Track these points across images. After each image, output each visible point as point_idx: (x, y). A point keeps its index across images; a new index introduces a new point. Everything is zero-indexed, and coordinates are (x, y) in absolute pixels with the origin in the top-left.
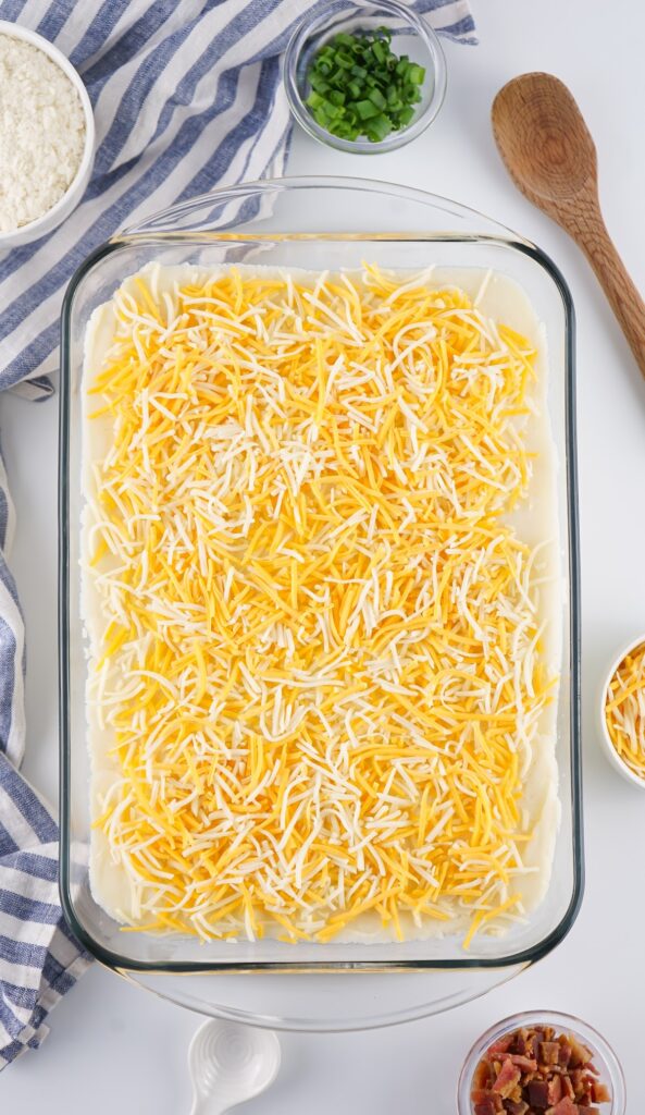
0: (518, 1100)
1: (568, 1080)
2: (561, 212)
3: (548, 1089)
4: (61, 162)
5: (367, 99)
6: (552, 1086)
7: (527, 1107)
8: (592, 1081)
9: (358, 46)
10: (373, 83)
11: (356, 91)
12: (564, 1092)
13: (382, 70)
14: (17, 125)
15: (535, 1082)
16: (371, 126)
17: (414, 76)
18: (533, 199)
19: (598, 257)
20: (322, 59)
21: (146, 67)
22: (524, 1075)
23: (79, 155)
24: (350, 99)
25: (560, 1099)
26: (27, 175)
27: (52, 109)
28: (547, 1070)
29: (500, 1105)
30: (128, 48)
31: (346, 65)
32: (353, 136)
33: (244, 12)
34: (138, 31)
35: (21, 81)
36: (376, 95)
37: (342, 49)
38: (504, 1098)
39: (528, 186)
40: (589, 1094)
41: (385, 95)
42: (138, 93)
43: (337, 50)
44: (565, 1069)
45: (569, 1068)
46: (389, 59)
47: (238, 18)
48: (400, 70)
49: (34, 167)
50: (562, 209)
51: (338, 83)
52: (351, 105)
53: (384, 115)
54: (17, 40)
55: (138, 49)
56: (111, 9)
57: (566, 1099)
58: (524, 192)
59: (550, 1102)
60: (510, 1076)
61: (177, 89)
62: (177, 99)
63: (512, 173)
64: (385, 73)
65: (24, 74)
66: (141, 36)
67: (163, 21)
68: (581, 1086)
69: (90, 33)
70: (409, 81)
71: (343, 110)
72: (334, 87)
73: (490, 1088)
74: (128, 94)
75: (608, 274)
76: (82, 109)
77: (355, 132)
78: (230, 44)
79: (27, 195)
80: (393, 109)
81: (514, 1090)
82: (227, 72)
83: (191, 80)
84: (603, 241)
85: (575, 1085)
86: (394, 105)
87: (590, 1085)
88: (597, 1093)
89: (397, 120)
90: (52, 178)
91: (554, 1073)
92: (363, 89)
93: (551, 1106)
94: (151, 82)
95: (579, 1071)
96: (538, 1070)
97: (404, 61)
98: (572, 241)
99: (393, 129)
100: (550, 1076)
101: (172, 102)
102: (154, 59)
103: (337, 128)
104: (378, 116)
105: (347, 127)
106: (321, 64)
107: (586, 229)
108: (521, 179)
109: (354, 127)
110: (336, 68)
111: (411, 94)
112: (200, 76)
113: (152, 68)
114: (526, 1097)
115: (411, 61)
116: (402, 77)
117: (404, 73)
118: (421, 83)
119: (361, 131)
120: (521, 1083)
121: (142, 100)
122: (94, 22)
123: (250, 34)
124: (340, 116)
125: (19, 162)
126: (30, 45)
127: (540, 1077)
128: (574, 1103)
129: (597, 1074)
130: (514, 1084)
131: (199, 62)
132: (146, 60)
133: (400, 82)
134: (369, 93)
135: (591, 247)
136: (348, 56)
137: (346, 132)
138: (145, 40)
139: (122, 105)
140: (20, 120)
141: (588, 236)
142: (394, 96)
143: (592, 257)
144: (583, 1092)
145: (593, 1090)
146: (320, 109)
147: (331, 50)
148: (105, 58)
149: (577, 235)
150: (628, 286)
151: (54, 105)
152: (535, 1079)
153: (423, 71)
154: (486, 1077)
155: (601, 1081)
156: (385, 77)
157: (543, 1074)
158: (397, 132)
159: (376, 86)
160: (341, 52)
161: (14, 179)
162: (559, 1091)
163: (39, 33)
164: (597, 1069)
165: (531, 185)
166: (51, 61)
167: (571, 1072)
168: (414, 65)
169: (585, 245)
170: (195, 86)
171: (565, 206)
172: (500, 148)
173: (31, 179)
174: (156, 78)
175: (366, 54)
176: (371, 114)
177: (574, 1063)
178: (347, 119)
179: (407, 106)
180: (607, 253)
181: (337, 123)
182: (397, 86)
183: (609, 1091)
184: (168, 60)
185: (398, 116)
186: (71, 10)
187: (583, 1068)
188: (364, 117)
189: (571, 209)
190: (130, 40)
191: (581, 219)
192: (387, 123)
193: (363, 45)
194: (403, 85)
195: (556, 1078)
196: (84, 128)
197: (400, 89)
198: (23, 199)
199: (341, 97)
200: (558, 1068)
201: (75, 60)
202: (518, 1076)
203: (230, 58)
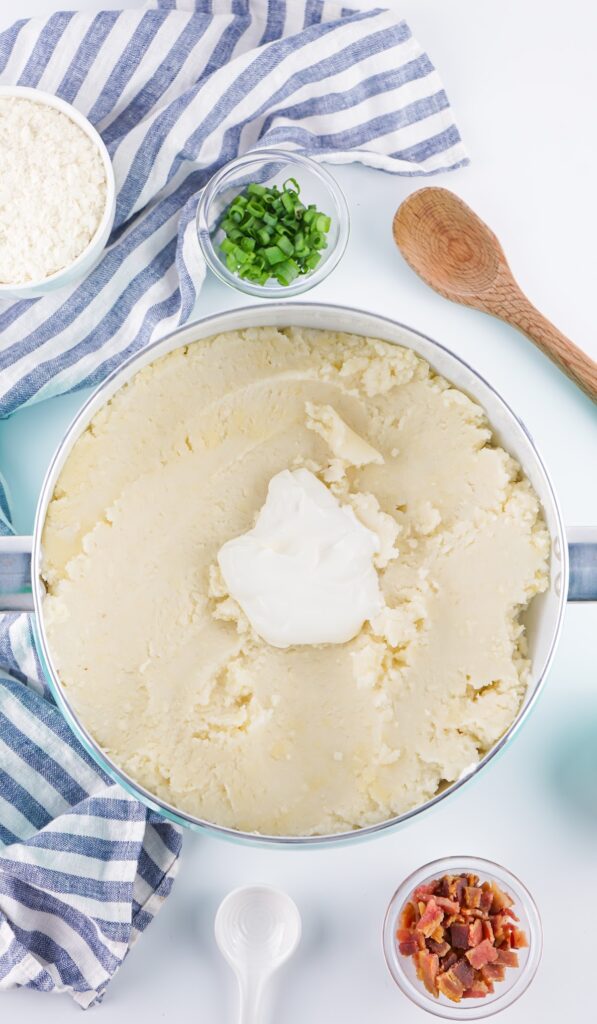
0: (440, 940)
1: (489, 924)
2: (486, 303)
3: (469, 931)
4: (84, 214)
5: (275, 245)
6: (473, 928)
7: (449, 947)
8: (512, 927)
9: (269, 196)
10: (282, 230)
11: (266, 237)
12: (484, 935)
13: (290, 219)
14: (43, 182)
15: (457, 925)
16: (279, 271)
17: (320, 224)
18: (457, 300)
19: (534, 330)
20: (235, 208)
21: (157, 126)
22: (447, 917)
23: (101, 207)
24: (259, 245)
25: (480, 942)
26: (53, 227)
27: (74, 166)
28: (468, 912)
29: (423, 944)
30: (141, 107)
31: (258, 214)
32: (262, 279)
33: (247, 72)
34: (150, 91)
35: (45, 142)
36: (284, 242)
37: (254, 198)
38: (428, 937)
39: (449, 291)
40: (509, 940)
41: (293, 242)
42: (150, 149)
43: (249, 200)
44: (487, 914)
45: (490, 914)
46: (297, 209)
47: (241, 78)
48: (307, 218)
49: (59, 220)
50: (486, 300)
51: (249, 230)
52: (260, 251)
53: (292, 260)
54: (40, 105)
55: (150, 108)
56: (123, 69)
57: (486, 941)
58: (447, 296)
59: (470, 944)
60: (434, 916)
61: (186, 145)
62: (185, 155)
63: (430, 284)
64: (293, 222)
65: (48, 135)
66: (153, 95)
67: (172, 79)
68: (501, 931)
69: (105, 93)
70: (316, 229)
71: (253, 256)
72: (246, 234)
73: (415, 927)
74: (141, 150)
75: (548, 343)
76: (102, 164)
77: (264, 275)
78: (236, 103)
79: (54, 245)
80: (300, 255)
81: (437, 930)
82: (231, 129)
83: (198, 137)
84: (533, 316)
85: (495, 930)
86: (301, 251)
87: (510, 931)
88: (516, 939)
89: (304, 264)
90: (77, 231)
91: (476, 917)
92: (272, 236)
93: (471, 948)
94: (161, 140)
95: (499, 917)
96: (461, 913)
97: (312, 210)
98: (505, 324)
99: (301, 273)
100: (472, 919)
101: (181, 157)
102: (164, 119)
103: (247, 272)
104: (287, 261)
105: (257, 271)
106: (234, 212)
107: (513, 310)
108: (440, 286)
109: (263, 271)
110: (247, 216)
111: (317, 241)
112: (208, 133)
113: (162, 127)
114: (448, 938)
115: (318, 211)
116: (309, 225)
117: (311, 222)
118: (327, 231)
119: (271, 274)
120: (443, 923)
121: (154, 157)
122: (108, 82)
123: (252, 93)
124: (250, 261)
125: (46, 216)
126: (53, 109)
127: (462, 920)
128: (494, 946)
129: (516, 920)
130: (437, 924)
131: (207, 121)
132: (157, 120)
133: (307, 229)
134: (278, 239)
135: (525, 324)
136: (259, 205)
137: (256, 275)
138: (157, 99)
139: (135, 162)
140: (45, 178)
141: (518, 316)
142: (300, 243)
143: (528, 333)
144: (504, 938)
145: (512, 936)
146: (231, 255)
147: (243, 200)
148: (121, 117)
149: (507, 319)
150: (570, 347)
151: (76, 162)
152: (458, 921)
153: (329, 219)
154: (411, 917)
155: (520, 927)
156: (293, 225)
157: (465, 916)
158: (304, 276)
159: (285, 233)
160: (253, 202)
161: (42, 232)
162: (480, 935)
163: (59, 96)
164: (517, 915)
165: (450, 288)
166: (72, 122)
167: (492, 917)
168: (320, 214)
169: (518, 325)
170: (202, 142)
171: (488, 296)
172: (412, 266)
173: (57, 231)
174: (166, 136)
175: (275, 203)
176: (279, 260)
177: (496, 910)
178: (257, 263)
179: (314, 252)
180: (541, 325)
181: (247, 267)
182: (304, 233)
183: (527, 937)
184: (176, 118)
185: (306, 261)
186: (86, 72)
187: (503, 915)
188: (272, 262)
189: (494, 297)
190: (142, 100)
191: (506, 303)
192: (294, 267)
193: (274, 195)
194: (310, 232)
195: (478, 922)
196: (105, 182)
197: (307, 236)
198: (51, 249)
199: (251, 243)
200: (479, 913)
201: (94, 119)
202: (442, 917)
203: (235, 116)
